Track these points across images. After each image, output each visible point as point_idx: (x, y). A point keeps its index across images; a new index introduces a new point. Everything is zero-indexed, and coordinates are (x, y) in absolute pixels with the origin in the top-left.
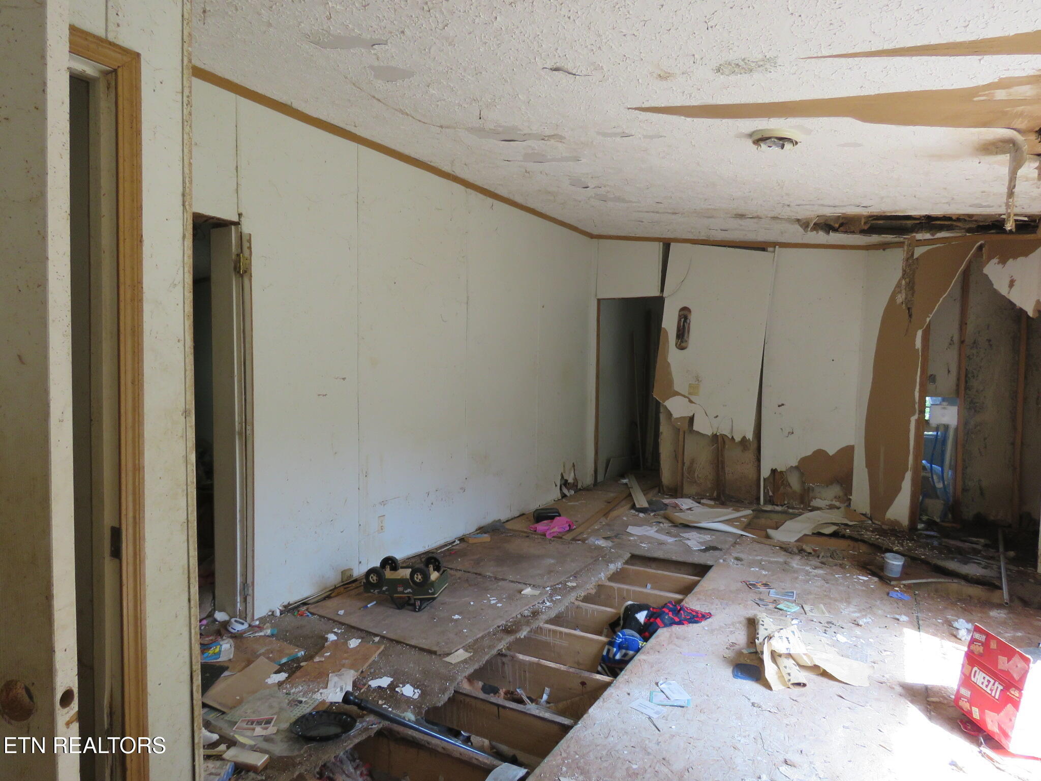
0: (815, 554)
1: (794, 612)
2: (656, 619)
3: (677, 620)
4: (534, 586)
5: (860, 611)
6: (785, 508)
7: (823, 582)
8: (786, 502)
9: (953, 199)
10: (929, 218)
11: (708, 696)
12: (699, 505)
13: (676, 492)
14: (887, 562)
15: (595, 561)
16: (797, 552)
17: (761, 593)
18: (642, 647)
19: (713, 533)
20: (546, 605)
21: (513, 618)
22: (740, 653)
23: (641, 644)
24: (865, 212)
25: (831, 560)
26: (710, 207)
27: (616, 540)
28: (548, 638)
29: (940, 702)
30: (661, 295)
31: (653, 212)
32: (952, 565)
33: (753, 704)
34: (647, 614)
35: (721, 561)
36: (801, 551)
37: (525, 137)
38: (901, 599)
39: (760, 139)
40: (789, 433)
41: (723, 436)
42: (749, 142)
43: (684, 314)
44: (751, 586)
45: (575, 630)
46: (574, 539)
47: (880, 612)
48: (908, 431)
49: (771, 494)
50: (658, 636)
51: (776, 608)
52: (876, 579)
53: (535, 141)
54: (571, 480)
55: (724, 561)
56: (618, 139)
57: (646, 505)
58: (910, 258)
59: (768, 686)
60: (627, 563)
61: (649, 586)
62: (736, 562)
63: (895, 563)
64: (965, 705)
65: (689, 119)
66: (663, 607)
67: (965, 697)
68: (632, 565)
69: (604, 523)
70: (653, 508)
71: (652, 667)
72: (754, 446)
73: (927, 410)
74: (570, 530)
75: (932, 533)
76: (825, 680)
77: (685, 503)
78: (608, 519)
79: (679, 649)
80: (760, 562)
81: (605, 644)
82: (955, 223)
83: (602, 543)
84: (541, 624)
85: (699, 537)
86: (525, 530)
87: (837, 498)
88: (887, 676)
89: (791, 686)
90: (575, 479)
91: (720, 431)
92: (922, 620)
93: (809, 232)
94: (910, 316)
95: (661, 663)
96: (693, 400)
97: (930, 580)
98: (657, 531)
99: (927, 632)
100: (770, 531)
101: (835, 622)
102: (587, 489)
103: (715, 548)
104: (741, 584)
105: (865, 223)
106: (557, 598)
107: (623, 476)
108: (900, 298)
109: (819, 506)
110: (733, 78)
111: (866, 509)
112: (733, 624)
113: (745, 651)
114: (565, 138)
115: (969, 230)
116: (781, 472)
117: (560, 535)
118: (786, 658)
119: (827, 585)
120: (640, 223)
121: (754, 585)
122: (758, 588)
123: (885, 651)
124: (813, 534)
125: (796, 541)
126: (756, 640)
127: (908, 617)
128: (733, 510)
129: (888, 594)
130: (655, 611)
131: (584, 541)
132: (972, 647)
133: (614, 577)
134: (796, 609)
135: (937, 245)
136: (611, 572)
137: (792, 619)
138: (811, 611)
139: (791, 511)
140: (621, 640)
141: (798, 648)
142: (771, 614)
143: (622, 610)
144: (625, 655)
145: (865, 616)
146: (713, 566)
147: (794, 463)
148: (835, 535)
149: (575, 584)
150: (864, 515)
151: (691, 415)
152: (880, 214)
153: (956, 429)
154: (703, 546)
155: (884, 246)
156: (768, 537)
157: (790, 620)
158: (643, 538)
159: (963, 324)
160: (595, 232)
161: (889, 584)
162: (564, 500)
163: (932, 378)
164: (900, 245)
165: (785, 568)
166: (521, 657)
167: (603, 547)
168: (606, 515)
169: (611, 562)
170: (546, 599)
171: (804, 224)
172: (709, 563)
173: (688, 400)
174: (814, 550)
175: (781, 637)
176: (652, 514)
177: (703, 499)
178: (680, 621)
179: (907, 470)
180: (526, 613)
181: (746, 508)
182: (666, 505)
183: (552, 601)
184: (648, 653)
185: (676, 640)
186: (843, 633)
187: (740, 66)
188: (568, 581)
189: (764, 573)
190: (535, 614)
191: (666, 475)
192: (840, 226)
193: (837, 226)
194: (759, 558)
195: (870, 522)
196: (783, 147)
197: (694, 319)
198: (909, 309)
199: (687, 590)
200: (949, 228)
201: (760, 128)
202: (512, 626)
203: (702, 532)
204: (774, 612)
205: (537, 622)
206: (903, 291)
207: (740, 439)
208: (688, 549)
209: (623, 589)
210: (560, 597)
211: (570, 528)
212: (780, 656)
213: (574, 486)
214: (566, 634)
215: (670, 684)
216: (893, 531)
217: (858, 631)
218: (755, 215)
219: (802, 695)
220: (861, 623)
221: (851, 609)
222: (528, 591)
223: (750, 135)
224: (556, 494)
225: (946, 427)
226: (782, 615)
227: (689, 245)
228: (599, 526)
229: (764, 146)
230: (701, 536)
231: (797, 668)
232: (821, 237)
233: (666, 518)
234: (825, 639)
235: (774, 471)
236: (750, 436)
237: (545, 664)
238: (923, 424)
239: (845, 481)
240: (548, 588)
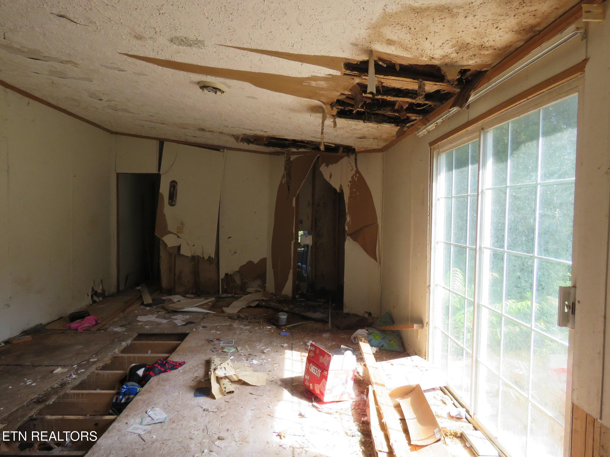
0: (246, 318)
1: (232, 352)
2: (150, 371)
3: (163, 370)
4: (64, 366)
5: (265, 345)
6: (233, 294)
7: (249, 333)
8: (234, 291)
9: (303, 132)
10: (294, 141)
11: (178, 412)
12: (185, 298)
13: (171, 292)
14: (280, 318)
15: (112, 342)
16: (237, 318)
17: (215, 344)
18: (139, 391)
19: (191, 313)
20: (72, 378)
21: (45, 391)
22: (200, 382)
23: (138, 390)
24: (266, 134)
25: (254, 320)
26: (184, 122)
27: (129, 326)
28: (73, 400)
29: (298, 385)
30: (159, 173)
31: (150, 121)
32: (310, 314)
33: (204, 410)
34: (145, 370)
35: (194, 329)
36: (239, 317)
37: (47, 59)
38: (285, 336)
39: (204, 86)
40: (234, 253)
41: (198, 256)
42: (197, 87)
43: (173, 185)
44: (210, 341)
45: (96, 390)
46: (99, 330)
47: (275, 344)
48: (291, 249)
49: (225, 287)
50: (150, 383)
51: (222, 352)
52: (275, 327)
53: (56, 63)
54: (99, 291)
55: (196, 329)
56: (116, 72)
57: (150, 301)
58: (288, 161)
59: (213, 397)
60: (135, 339)
61: (149, 352)
62: (203, 329)
63: (283, 317)
64: (307, 383)
65: (160, 67)
66: (155, 364)
67: (307, 380)
68: (140, 340)
69: (122, 317)
70: (156, 303)
71: (144, 403)
72: (215, 261)
73: (299, 238)
74: (97, 324)
75: (302, 299)
76: (244, 387)
77: (176, 298)
78: (125, 313)
79: (163, 387)
80: (216, 327)
81: (114, 395)
82: (306, 145)
83: (118, 329)
84: (68, 392)
85: (183, 318)
86: (62, 328)
87: (259, 286)
88: (275, 377)
89: (226, 394)
90: (103, 290)
91: (196, 254)
92: (294, 344)
93: (239, 143)
94: (289, 190)
95: (151, 398)
96: (180, 236)
97: (299, 323)
98: (156, 317)
99: (295, 350)
100: (224, 308)
101: (252, 353)
102: (112, 296)
103: (191, 323)
104: (204, 341)
105: (266, 141)
106: (81, 371)
107: (138, 285)
108: (284, 181)
109: (250, 291)
110: (181, 47)
111: (273, 291)
112: (197, 365)
113: (203, 380)
114: (78, 65)
115: (313, 149)
116: (230, 275)
117: (88, 328)
118: (224, 379)
119: (250, 334)
120: (143, 127)
121: (212, 341)
122: (214, 342)
123: (275, 364)
124: (247, 307)
125: (237, 312)
126: (209, 372)
127: (288, 344)
128: (204, 299)
129: (280, 334)
130: (149, 367)
131: (105, 330)
132: (310, 354)
133: (124, 351)
134: (233, 350)
135: (301, 155)
136: (123, 347)
137: (231, 356)
138: (241, 350)
139: (236, 296)
140: (125, 390)
141: (231, 372)
142: (220, 355)
143: (128, 370)
144: (128, 399)
145: (267, 348)
146: (189, 333)
147: (237, 269)
148: (257, 306)
149: (96, 360)
150: (272, 294)
151: (179, 245)
152: (273, 136)
153: (312, 247)
154: (184, 322)
155: (277, 153)
156: (223, 312)
157: (229, 357)
158: (146, 323)
159: (313, 195)
160: (113, 130)
161: (281, 329)
162: (94, 304)
163: (301, 222)
164: (283, 153)
165: (230, 328)
166: (49, 417)
167: (120, 332)
168: (123, 311)
169: (123, 341)
170: (72, 373)
171: (236, 138)
172: (187, 332)
173: (176, 236)
174: (246, 316)
175: (221, 368)
176: (155, 307)
177: (187, 294)
178: (165, 370)
179: (291, 269)
180: (56, 386)
181: (212, 297)
182: (164, 300)
183: (77, 374)
184: (143, 394)
185: (162, 382)
186: (256, 359)
187: (184, 41)
188: (91, 359)
189: (218, 333)
190: (63, 385)
191: (165, 282)
192: (254, 141)
193: (252, 140)
194: (216, 324)
195: (275, 297)
196: (216, 93)
197: (179, 188)
198: (288, 186)
199: (172, 350)
200: (305, 147)
201: (203, 80)
202: (43, 397)
203: (185, 314)
204: (222, 354)
205: (64, 390)
206: (285, 177)
207: (207, 258)
208: (176, 325)
209: (130, 357)
210: (84, 370)
211: (96, 323)
212: (221, 378)
213: (103, 295)
214: (87, 394)
215: (155, 410)
216: (285, 301)
217: (263, 356)
218: (210, 130)
219: (232, 398)
220: (265, 351)
221: (261, 345)
222: (59, 370)
223: (198, 83)
224: (89, 301)
225: (307, 246)
226: (225, 355)
227: (175, 144)
228: (118, 319)
229: (206, 91)
230: (184, 316)
231: (230, 383)
232: (245, 146)
233: (164, 308)
234: (246, 363)
235: (227, 275)
236: (213, 255)
237: (68, 418)
238: (298, 245)
239: (262, 277)
240: (75, 366)
